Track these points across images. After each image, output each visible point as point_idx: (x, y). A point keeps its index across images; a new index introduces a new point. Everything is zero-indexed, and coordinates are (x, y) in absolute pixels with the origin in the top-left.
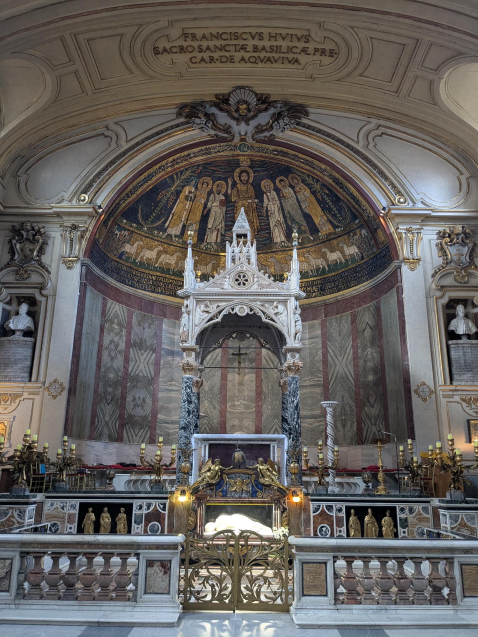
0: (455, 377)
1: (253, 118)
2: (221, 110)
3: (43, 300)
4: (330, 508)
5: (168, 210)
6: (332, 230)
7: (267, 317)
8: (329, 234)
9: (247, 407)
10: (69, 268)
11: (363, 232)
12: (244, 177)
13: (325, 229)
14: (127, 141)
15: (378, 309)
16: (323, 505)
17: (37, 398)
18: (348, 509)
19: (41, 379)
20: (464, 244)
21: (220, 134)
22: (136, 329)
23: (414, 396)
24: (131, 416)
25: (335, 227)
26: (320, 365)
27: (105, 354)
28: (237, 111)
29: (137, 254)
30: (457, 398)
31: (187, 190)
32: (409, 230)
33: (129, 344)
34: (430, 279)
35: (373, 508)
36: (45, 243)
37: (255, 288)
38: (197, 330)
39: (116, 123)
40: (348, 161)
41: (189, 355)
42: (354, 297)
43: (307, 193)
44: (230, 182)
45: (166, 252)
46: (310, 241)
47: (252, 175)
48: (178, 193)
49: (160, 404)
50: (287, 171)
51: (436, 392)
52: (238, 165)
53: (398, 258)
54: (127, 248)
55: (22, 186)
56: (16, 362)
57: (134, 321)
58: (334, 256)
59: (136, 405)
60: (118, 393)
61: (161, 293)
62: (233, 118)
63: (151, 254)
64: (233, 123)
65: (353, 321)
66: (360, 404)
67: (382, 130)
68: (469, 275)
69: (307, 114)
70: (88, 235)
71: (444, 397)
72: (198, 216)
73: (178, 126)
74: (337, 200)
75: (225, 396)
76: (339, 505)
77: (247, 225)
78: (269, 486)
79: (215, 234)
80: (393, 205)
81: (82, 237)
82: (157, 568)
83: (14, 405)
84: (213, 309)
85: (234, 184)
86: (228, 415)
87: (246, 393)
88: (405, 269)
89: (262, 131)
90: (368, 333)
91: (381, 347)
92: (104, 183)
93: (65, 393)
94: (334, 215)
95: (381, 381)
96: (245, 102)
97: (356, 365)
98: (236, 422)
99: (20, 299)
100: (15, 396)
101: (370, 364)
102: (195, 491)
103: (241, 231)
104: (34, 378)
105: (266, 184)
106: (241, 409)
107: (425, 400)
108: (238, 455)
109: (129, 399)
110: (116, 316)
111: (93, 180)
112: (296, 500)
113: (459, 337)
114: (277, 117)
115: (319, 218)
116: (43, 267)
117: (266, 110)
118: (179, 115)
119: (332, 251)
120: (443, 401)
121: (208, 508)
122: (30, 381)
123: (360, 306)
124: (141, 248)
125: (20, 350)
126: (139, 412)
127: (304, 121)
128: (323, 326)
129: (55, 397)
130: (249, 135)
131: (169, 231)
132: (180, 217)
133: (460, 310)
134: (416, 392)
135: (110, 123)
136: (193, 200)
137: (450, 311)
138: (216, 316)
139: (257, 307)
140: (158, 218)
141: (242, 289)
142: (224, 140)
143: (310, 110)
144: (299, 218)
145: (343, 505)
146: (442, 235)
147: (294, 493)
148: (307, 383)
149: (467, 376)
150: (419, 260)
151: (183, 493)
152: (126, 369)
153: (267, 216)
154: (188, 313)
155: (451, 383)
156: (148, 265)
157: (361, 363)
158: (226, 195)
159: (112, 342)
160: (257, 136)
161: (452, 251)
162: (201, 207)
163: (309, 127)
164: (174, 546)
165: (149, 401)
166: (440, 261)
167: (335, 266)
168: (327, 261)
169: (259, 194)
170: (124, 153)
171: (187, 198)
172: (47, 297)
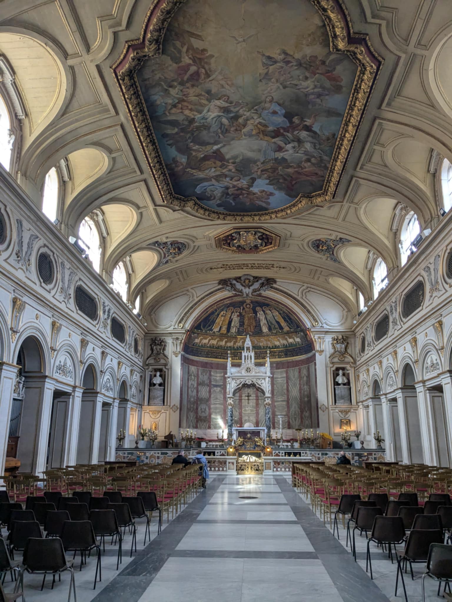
0: (337, 401)
1: (251, 285)
2: (237, 282)
3: (166, 371)
4: (279, 452)
5: (214, 322)
6: (289, 329)
7: (258, 384)
8: (288, 331)
9: (252, 411)
10: (176, 357)
11: (302, 334)
12: (248, 306)
13: (286, 329)
14: (197, 297)
15: (309, 368)
16: (277, 452)
17: (168, 412)
18: (285, 453)
19: (168, 404)
20: (343, 343)
21: (238, 293)
22: (200, 376)
23: (319, 410)
24: (200, 417)
25: (290, 328)
26: (285, 391)
27: (190, 390)
28: (244, 282)
29: (200, 342)
30: (337, 411)
31: (222, 313)
32: (319, 338)
33: (198, 384)
34: (328, 359)
35: (294, 453)
36: (165, 346)
37: (253, 374)
38: (233, 390)
39: (192, 289)
40: (294, 305)
41: (230, 400)
42: (300, 361)
43: (277, 313)
44: (242, 308)
45: (212, 339)
46: (279, 332)
47: (252, 305)
48: (218, 315)
49: (212, 410)
50: (268, 305)
51: (328, 408)
52: (245, 302)
53: (314, 350)
54: (197, 341)
55: (153, 320)
56: (158, 397)
57: (200, 373)
58: (291, 340)
59: (202, 412)
60: (195, 407)
61: (210, 357)
62: (243, 285)
63: (205, 341)
64: (243, 288)
65: (300, 372)
66: (302, 411)
67: (309, 289)
68: (345, 357)
69: (275, 282)
70: (183, 341)
71: (332, 410)
72: (227, 322)
73: (219, 289)
74: (290, 319)
75: (241, 405)
76: (282, 451)
77: (250, 343)
78: (259, 446)
79: (234, 329)
80: (314, 326)
81: (181, 343)
82: (231, 464)
83: (159, 415)
84: (238, 382)
85: (244, 309)
86: (243, 415)
87: (251, 404)
88: (317, 355)
89: (256, 292)
90: (305, 378)
91: (309, 386)
92: (188, 317)
93: (179, 410)
94: (289, 324)
95: (309, 401)
96: (248, 279)
97: (300, 393)
98: (247, 418)
99: (156, 370)
100: (159, 412)
101: (306, 393)
102: (235, 447)
103: (248, 346)
104: (165, 404)
105: (258, 308)
106: (249, 412)
107: (324, 411)
108: (249, 435)
109: (199, 409)
110: (193, 372)
111: (183, 317)
112: (268, 450)
113: (339, 384)
114: (262, 285)
115: (283, 324)
116: (165, 356)
117: (257, 281)
118: (219, 284)
119: (290, 338)
120: (331, 411)
121: (239, 454)
122: (164, 405)
123: (302, 365)
124: (201, 340)
125: (159, 392)
126: (203, 415)
127: (274, 285)
128: (287, 373)
129: (175, 412)
130: (250, 293)
131: (214, 330)
132: (219, 324)
133: (341, 372)
134: (320, 408)
135: (189, 288)
136: (225, 316)
137: (337, 372)
138: (239, 384)
139: (254, 380)
140: (209, 326)
141: (249, 374)
142: (239, 295)
143: (277, 280)
144: (274, 322)
145: (284, 452)
146: (334, 339)
147: (268, 448)
148: (280, 400)
149: (342, 401)
150: (323, 351)
151: (231, 448)
152: (197, 395)
153: (259, 321)
154: (229, 384)
155: (335, 404)
156: (204, 346)
157: (302, 391)
158: (240, 313)
159: (192, 384)
160: (253, 294)
161: (338, 346)
162: (228, 319)
163: (277, 289)
164: (235, 459)
165: (207, 410)
166: (332, 351)
167: (291, 345)
168: (288, 342)
169: (255, 312)
170: (196, 304)
171: (222, 316)
172: (168, 369)
